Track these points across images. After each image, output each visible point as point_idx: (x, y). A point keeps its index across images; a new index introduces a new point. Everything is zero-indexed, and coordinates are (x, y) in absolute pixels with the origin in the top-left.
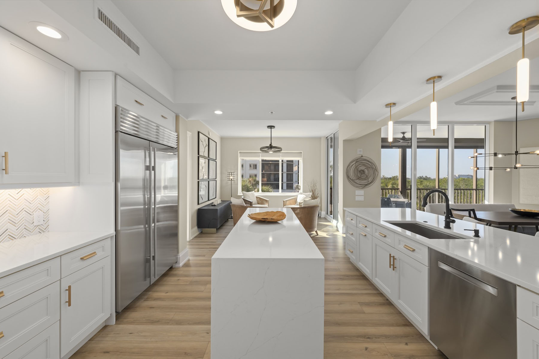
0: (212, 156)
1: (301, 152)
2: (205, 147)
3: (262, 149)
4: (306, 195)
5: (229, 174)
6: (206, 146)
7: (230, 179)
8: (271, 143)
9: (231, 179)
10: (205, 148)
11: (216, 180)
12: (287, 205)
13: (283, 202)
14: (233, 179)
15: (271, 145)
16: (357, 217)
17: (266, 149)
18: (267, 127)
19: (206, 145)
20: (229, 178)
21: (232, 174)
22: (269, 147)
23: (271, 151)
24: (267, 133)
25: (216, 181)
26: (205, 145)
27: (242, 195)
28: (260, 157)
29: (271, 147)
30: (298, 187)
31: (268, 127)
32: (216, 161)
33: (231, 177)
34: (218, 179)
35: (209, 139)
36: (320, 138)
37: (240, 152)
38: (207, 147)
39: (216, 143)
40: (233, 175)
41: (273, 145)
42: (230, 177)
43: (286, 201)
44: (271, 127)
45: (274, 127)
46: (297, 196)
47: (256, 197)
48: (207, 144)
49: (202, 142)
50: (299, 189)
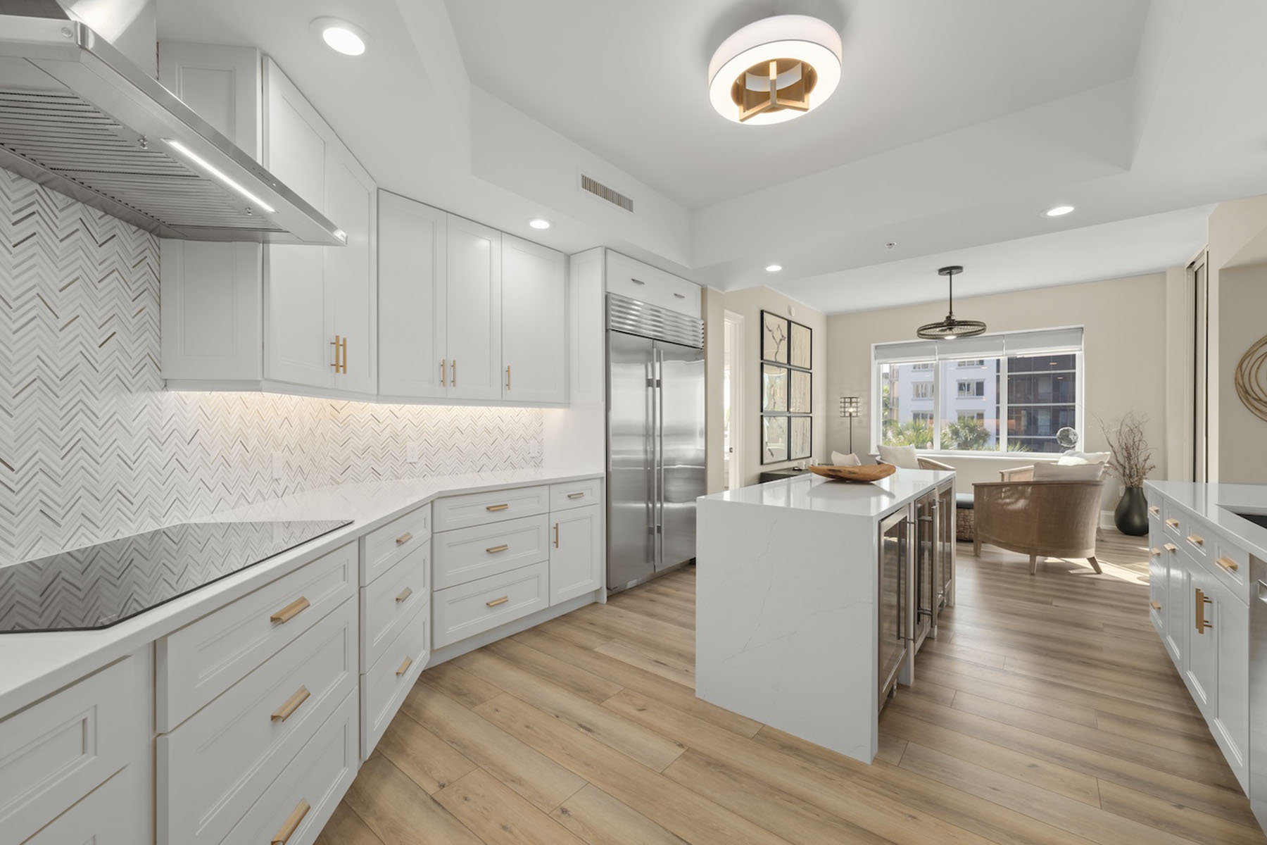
0: (799, 359)
1: (1081, 328)
2: (778, 341)
3: (922, 332)
5: (845, 402)
6: (781, 340)
7: (847, 414)
8: (951, 313)
9: (851, 414)
10: (778, 344)
11: (810, 415)
13: (1000, 474)
14: (854, 414)
15: (949, 318)
16: (1163, 501)
17: (936, 331)
18: (937, 272)
19: (783, 336)
20: (845, 412)
21: (851, 402)
22: (945, 324)
23: (953, 334)
24: (938, 288)
25: (811, 417)
26: (778, 337)
27: (878, 453)
28: (935, 354)
29: (950, 323)
30: (1068, 436)
31: (942, 271)
32: (810, 371)
33: (851, 410)
34: (819, 414)
35: (789, 322)
36: (1161, 274)
37: (876, 347)
38: (785, 343)
39: (811, 329)
40: (854, 404)
41: (957, 317)
42: (846, 410)
44: (949, 271)
45: (959, 268)
46: (1057, 459)
47: (919, 460)
48: (786, 335)
49: (770, 331)
50: (1071, 441)
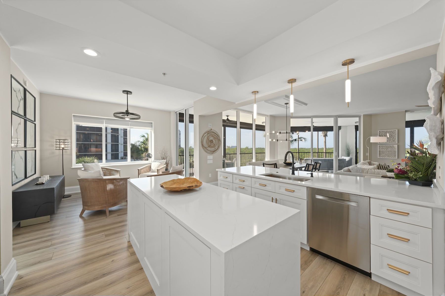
0: (30, 115)
1: (152, 123)
2: (19, 100)
3: (115, 115)
4: (160, 163)
5: (59, 142)
6: (21, 100)
7: (61, 148)
8: (128, 109)
9: (63, 148)
10: (20, 102)
11: (35, 149)
12: (142, 173)
13: (138, 170)
14: (65, 148)
15: (127, 111)
16: (233, 175)
17: (120, 115)
18: (122, 92)
19: (22, 97)
20: (59, 147)
21: (63, 142)
22: (125, 113)
23: (128, 118)
24: (122, 98)
26: (20, 98)
27: (82, 167)
28: (104, 124)
29: (127, 113)
30: (149, 155)
31: (124, 91)
32: (35, 123)
33: (63, 146)
34: (38, 148)
35: (25, 90)
36: (170, 112)
37: (74, 116)
38: (22, 102)
39: (35, 98)
41: (130, 111)
42: (61, 146)
43: (141, 169)
44: (127, 92)
45: (131, 92)
46: (151, 164)
47: (102, 168)
48: (23, 97)
49: (15, 91)
50: (150, 157)
